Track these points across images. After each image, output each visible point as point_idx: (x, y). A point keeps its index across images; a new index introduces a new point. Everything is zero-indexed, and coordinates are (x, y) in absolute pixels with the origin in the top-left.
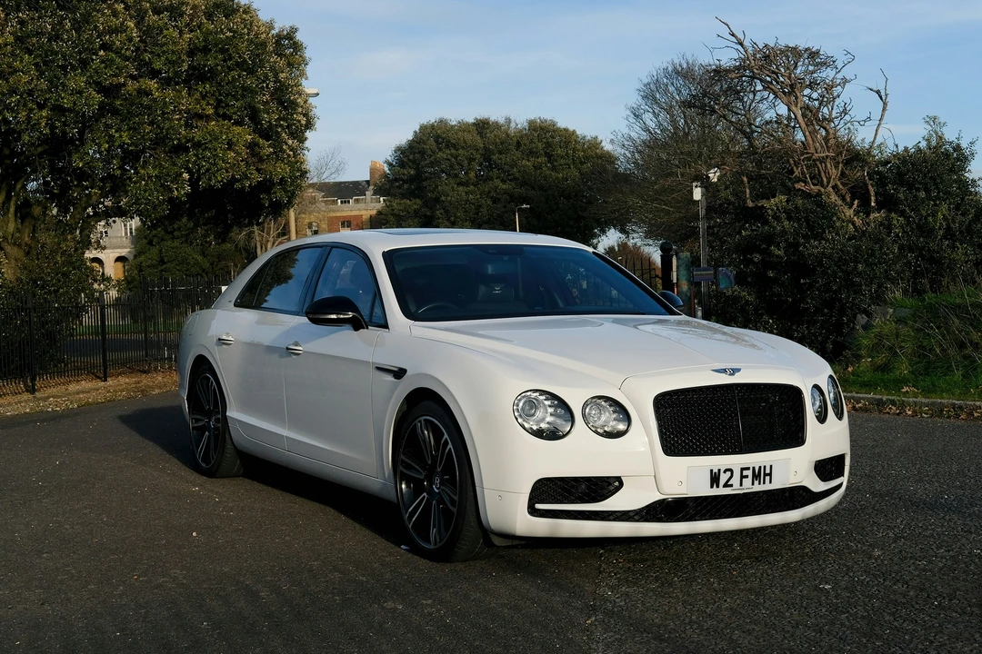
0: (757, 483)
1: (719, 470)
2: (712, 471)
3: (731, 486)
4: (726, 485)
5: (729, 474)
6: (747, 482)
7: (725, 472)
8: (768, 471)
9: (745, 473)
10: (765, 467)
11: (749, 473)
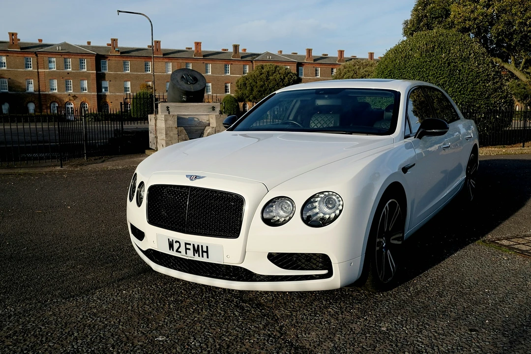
0: (197, 255)
1: (173, 240)
2: (169, 239)
3: (180, 252)
4: (177, 251)
6: (190, 253)
7: (176, 242)
8: (205, 249)
9: (188, 246)
10: (202, 246)
11: (191, 247)
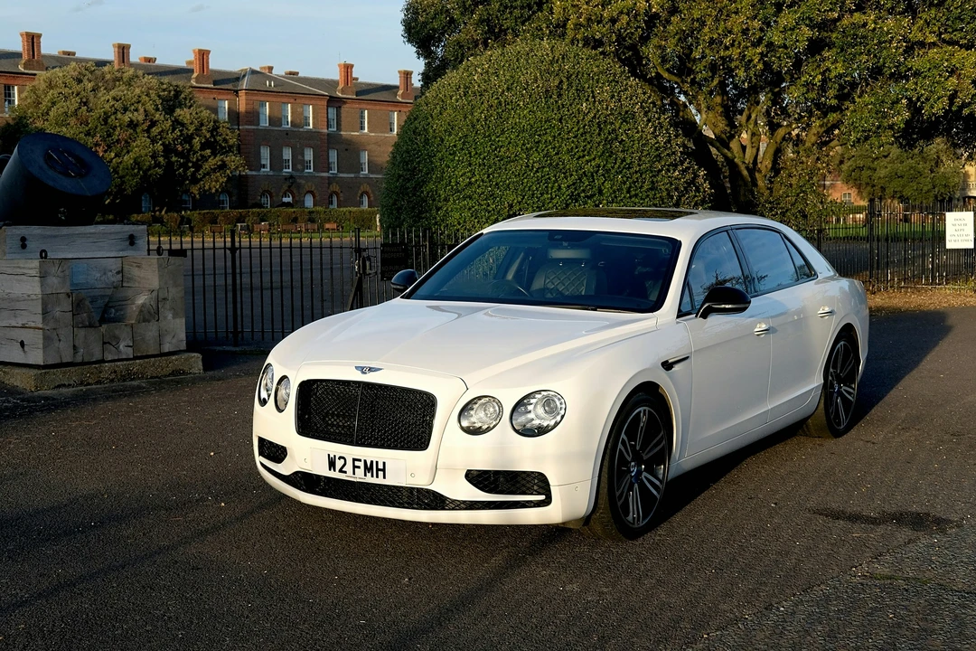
0: (369, 475)
1: (335, 456)
2: (329, 455)
3: (345, 472)
4: (341, 471)
5: (342, 461)
6: (360, 472)
7: (340, 458)
8: (381, 466)
9: (357, 463)
10: (377, 462)
11: (361, 464)
